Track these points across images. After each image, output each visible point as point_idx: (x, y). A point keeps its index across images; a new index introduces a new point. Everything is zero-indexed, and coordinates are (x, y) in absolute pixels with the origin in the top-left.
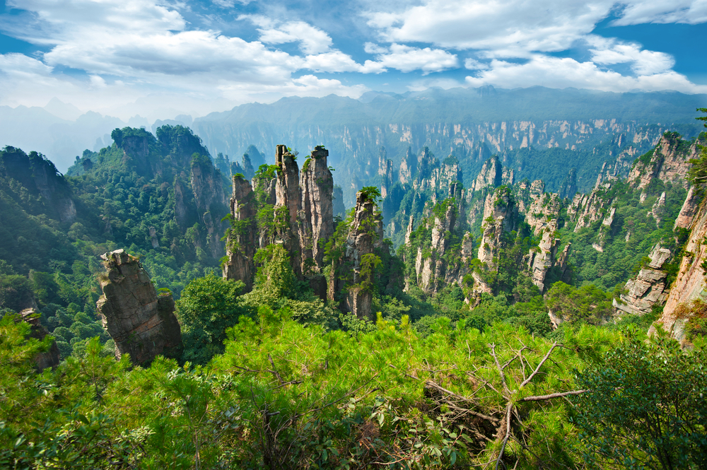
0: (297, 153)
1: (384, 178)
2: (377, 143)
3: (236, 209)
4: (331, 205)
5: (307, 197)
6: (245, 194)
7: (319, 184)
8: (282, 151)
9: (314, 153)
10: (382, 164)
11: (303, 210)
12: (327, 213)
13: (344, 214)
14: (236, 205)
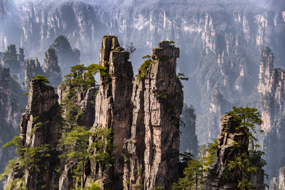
0: (133, 50)
1: (266, 98)
2: (258, 42)
3: (29, 130)
4: (177, 134)
5: (141, 120)
6: (47, 107)
7: (160, 100)
8: (111, 45)
9: (157, 52)
10: (264, 75)
11: (133, 139)
12: (170, 146)
13: (197, 152)
14: (30, 124)
